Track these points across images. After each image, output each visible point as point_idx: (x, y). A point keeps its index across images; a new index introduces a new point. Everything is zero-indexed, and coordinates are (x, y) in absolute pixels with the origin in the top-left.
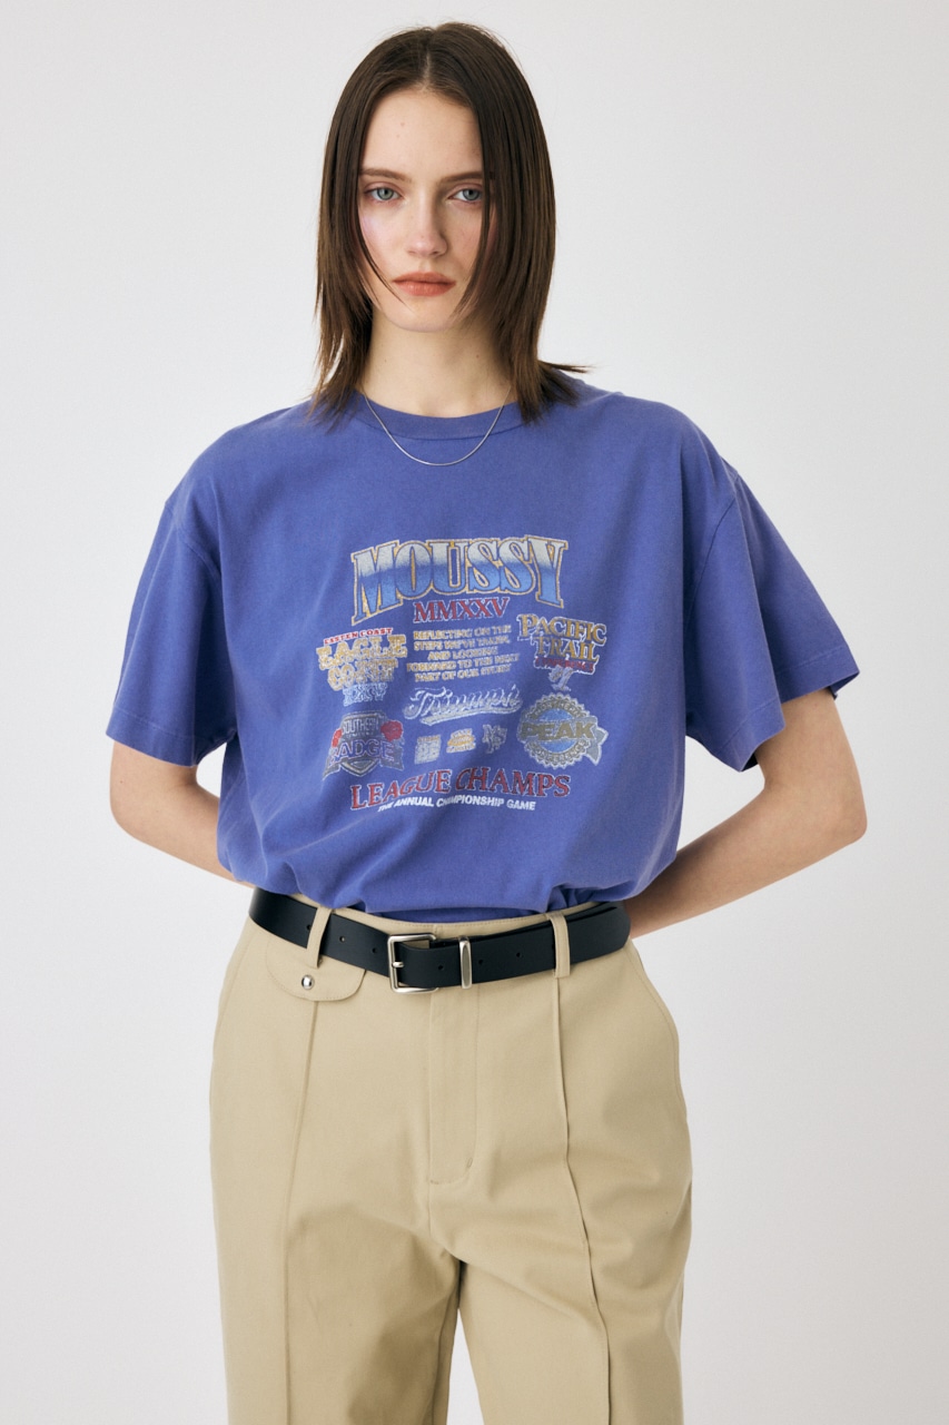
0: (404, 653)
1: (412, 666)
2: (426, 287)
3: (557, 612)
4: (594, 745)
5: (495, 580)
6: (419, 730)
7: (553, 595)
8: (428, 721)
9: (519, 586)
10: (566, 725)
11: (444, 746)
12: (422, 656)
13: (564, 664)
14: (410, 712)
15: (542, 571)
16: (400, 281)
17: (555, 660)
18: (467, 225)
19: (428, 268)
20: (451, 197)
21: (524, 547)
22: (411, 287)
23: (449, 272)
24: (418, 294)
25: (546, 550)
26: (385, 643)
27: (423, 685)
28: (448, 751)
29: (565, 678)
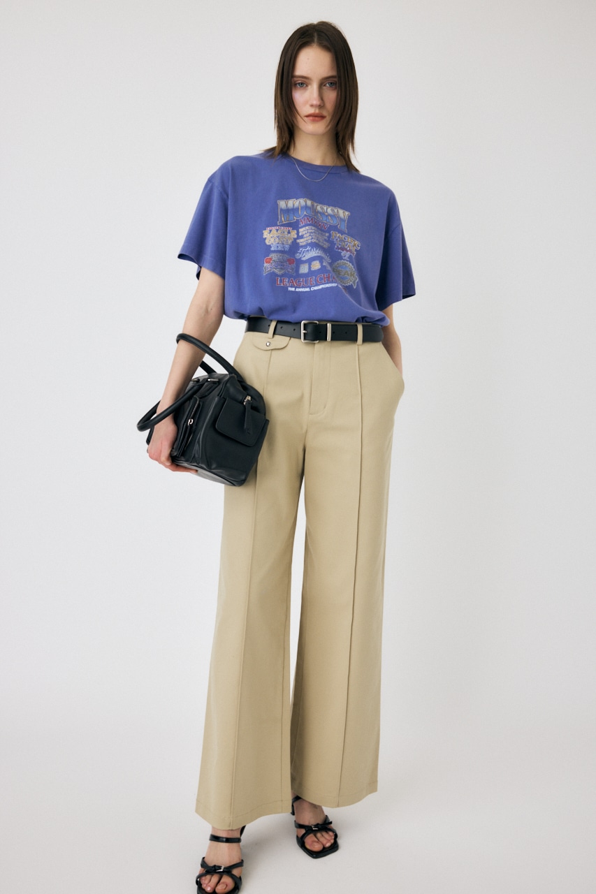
0: (296, 236)
1: (298, 241)
2: (317, 118)
3: (345, 234)
4: (354, 281)
5: (325, 219)
6: (300, 262)
7: (343, 227)
8: (304, 259)
9: (332, 222)
10: (347, 272)
11: (310, 268)
12: (302, 237)
13: (347, 251)
14: (298, 256)
15: (341, 220)
16: (307, 116)
17: (343, 249)
18: (331, 96)
19: (317, 111)
20: (325, 85)
21: (336, 211)
22: (311, 118)
23: (325, 113)
24: (313, 121)
25: (343, 214)
26: (289, 232)
27: (302, 246)
28: (312, 269)
29: (347, 256)
